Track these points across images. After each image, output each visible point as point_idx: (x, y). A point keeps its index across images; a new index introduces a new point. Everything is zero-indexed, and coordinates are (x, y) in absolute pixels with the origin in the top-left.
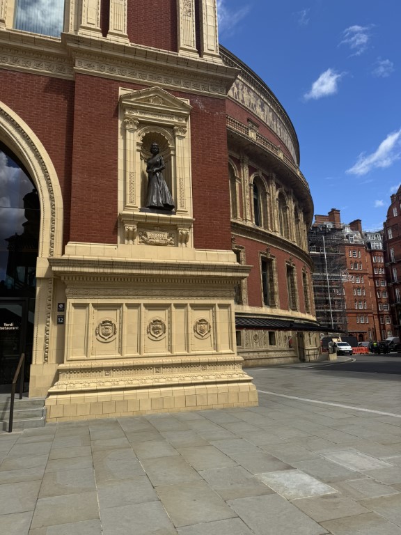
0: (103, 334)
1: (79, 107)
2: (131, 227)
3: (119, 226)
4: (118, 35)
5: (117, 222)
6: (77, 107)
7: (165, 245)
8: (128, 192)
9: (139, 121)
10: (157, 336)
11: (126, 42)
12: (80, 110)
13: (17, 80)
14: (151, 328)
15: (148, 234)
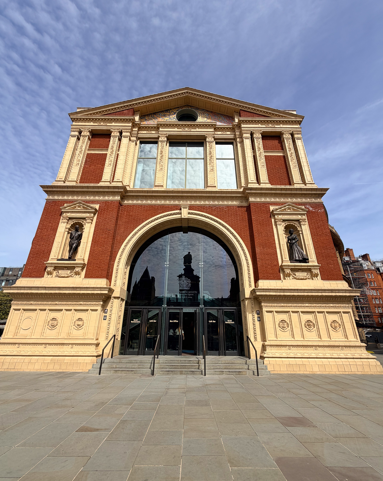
0: (282, 327)
1: (254, 218)
2: (288, 271)
3: (280, 271)
4: (265, 183)
5: (279, 269)
6: (253, 218)
7: (306, 279)
8: (283, 254)
9: (282, 220)
10: (311, 329)
11: (269, 186)
12: (255, 219)
13: (225, 210)
14: (307, 324)
15: (296, 273)
